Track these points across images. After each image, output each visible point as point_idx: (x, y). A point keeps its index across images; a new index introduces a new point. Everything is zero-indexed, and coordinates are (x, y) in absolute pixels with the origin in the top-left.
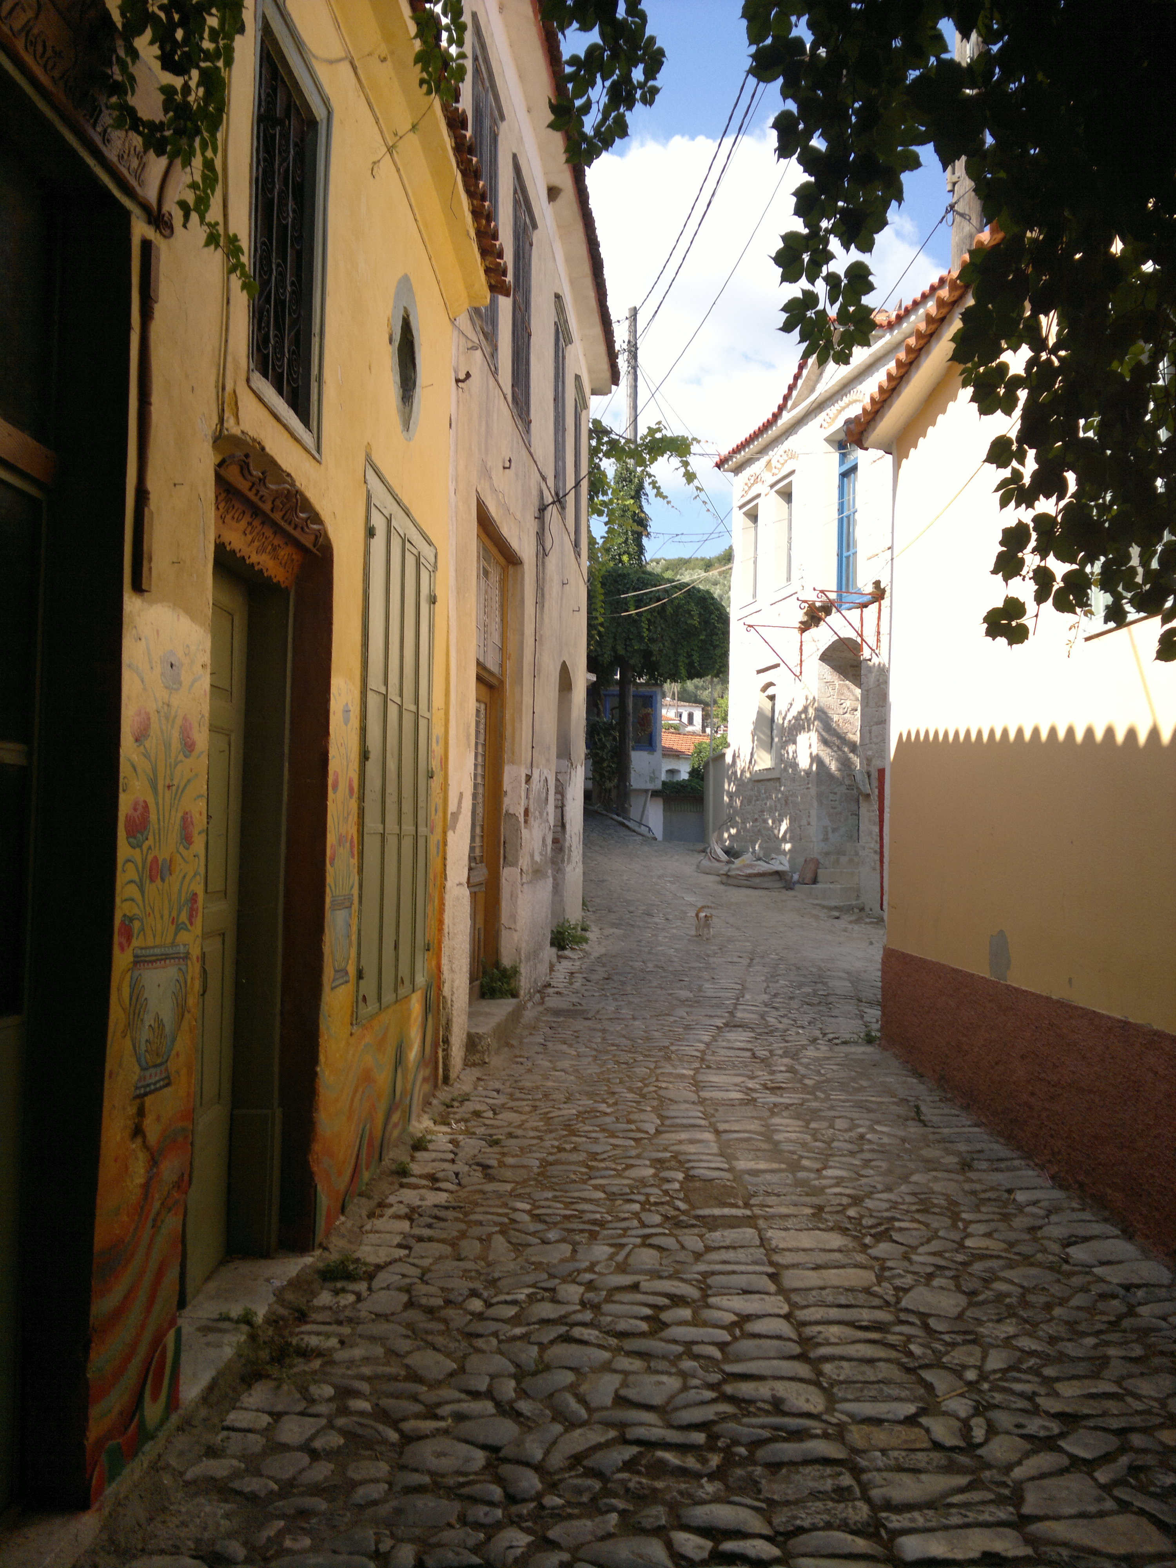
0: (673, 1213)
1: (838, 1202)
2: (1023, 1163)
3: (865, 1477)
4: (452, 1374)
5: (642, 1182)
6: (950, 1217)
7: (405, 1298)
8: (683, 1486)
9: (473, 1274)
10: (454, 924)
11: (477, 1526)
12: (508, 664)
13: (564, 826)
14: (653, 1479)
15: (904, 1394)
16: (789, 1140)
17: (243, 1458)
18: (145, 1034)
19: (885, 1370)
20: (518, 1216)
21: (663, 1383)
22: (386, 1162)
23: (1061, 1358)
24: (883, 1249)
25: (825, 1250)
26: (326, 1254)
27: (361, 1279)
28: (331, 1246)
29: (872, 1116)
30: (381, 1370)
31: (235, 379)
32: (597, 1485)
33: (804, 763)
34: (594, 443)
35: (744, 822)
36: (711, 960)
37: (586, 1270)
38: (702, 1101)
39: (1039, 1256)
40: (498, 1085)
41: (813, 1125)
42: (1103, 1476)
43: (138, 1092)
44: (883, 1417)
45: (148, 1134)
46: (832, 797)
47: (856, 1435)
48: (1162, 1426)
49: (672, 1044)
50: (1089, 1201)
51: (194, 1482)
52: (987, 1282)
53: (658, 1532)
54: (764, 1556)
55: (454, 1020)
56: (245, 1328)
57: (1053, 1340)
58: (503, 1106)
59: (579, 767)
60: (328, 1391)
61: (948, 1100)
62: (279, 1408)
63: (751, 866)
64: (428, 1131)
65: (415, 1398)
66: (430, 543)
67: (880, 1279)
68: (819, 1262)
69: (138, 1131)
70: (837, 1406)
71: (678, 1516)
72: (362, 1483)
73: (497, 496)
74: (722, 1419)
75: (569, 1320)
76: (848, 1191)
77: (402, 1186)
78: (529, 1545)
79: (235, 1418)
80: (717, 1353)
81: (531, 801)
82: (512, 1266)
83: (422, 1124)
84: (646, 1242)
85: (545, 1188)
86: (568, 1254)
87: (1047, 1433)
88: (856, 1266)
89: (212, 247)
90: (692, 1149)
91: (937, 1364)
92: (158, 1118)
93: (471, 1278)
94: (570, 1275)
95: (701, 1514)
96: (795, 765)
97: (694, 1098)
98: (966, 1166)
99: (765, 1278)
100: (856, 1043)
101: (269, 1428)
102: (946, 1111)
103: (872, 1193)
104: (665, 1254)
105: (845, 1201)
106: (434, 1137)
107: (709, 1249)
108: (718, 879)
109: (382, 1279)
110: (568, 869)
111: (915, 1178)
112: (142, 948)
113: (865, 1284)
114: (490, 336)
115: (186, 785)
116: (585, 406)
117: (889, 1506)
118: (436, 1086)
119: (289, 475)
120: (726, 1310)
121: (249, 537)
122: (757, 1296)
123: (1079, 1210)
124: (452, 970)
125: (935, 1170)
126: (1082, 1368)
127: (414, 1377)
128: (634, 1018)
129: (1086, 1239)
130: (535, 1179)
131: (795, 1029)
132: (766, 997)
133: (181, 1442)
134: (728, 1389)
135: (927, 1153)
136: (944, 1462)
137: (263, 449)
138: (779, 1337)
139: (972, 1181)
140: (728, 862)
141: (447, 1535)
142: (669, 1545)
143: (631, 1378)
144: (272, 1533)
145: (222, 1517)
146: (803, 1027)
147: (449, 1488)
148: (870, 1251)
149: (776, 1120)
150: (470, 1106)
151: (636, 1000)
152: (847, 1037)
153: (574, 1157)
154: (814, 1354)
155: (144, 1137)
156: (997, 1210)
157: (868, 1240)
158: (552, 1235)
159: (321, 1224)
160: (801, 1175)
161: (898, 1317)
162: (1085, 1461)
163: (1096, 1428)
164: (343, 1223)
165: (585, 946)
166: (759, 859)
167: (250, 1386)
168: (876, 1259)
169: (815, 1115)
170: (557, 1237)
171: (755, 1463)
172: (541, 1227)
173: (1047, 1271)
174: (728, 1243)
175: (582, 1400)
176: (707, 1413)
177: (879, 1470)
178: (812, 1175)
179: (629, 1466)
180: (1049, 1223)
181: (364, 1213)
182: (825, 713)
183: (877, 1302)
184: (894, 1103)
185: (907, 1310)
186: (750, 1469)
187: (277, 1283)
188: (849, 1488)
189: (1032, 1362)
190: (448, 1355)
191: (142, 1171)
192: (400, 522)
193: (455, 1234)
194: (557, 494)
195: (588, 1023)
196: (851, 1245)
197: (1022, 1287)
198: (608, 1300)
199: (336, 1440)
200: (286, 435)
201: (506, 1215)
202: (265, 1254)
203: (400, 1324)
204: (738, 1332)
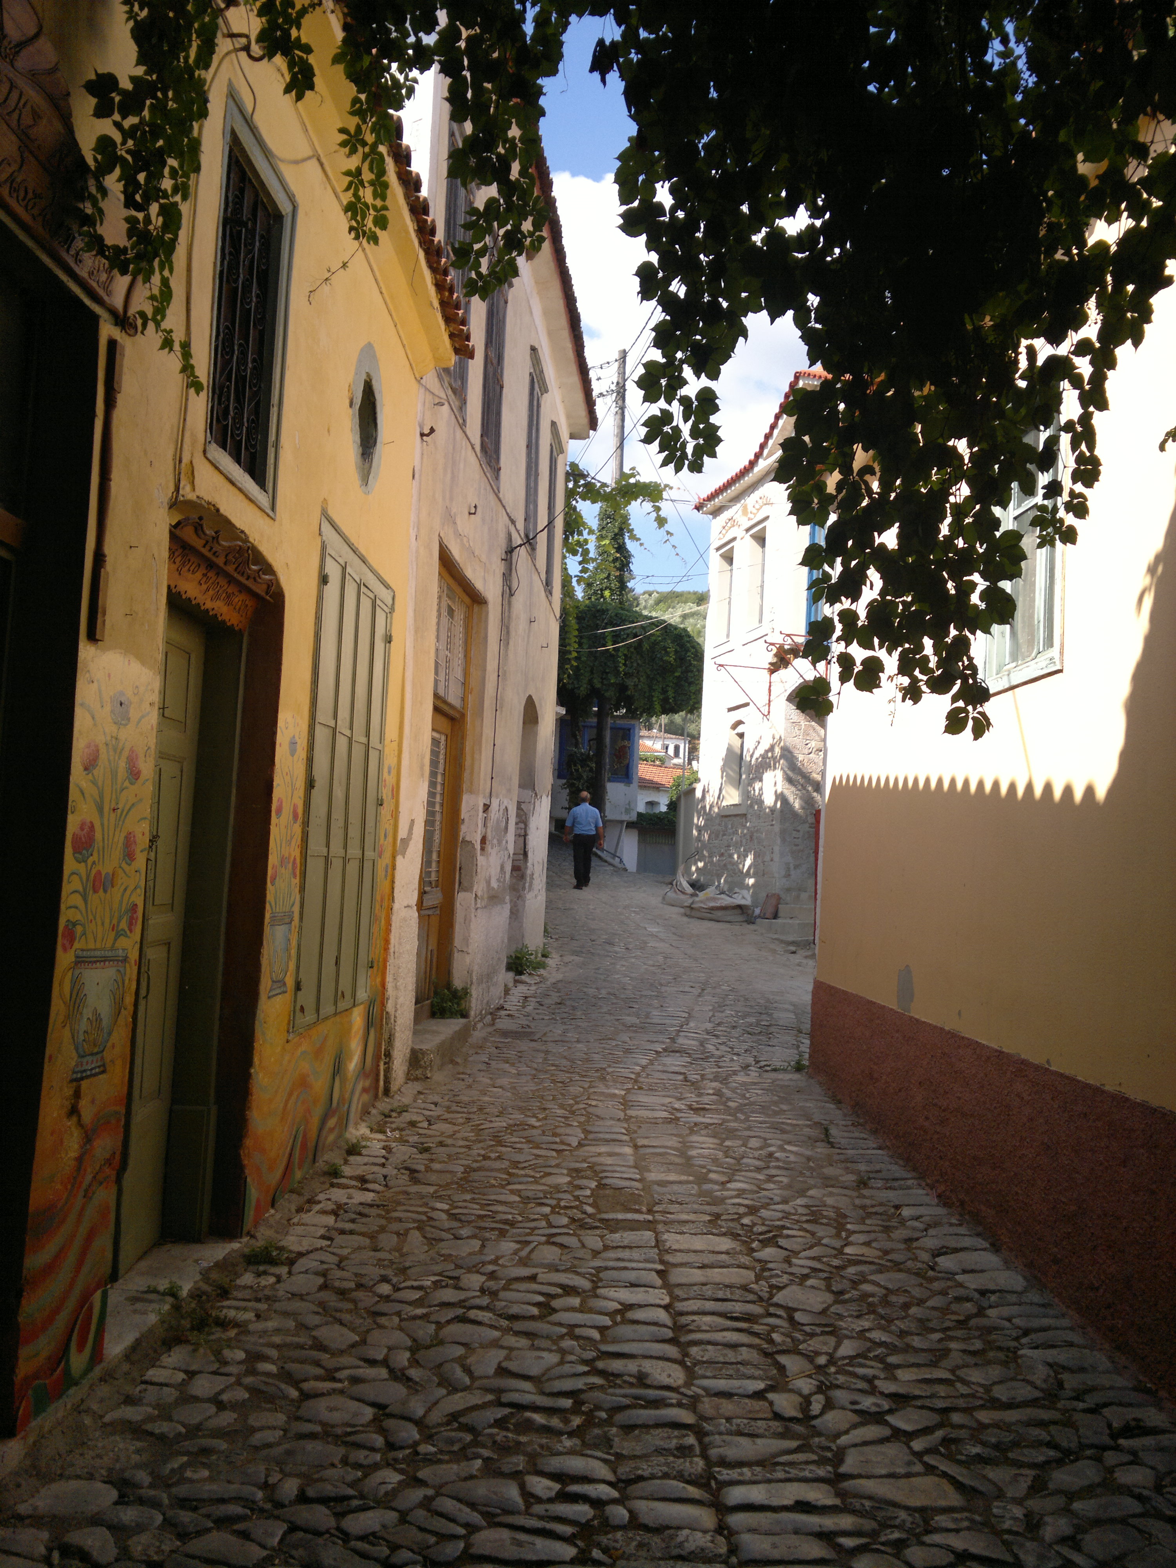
0: (580, 1216)
1: (735, 1211)
2: (915, 1182)
3: (707, 1439)
4: (353, 1346)
5: (557, 1188)
6: (835, 1228)
7: (321, 1280)
8: (544, 1441)
9: (386, 1263)
10: (400, 944)
11: (358, 1466)
12: (470, 698)
13: (525, 854)
14: (519, 1435)
15: (758, 1373)
16: (701, 1156)
17: (157, 1406)
18: (84, 1025)
19: (745, 1354)
20: (435, 1215)
21: (543, 1358)
22: (320, 1164)
23: (908, 1349)
24: (768, 1253)
25: (713, 1252)
26: (253, 1241)
27: (282, 1264)
28: (258, 1235)
29: (785, 1136)
30: (289, 1339)
31: (192, 451)
32: (468, 1438)
33: (769, 800)
34: (571, 485)
35: (711, 857)
36: (663, 989)
37: (490, 1263)
38: (628, 1119)
39: (910, 1264)
40: (436, 1098)
41: (728, 1143)
42: (918, 1445)
43: (75, 1076)
44: (734, 1391)
45: (82, 1114)
46: (795, 834)
47: (707, 1406)
48: (982, 1407)
49: (609, 1066)
50: (967, 1217)
51: (111, 1424)
52: (855, 1284)
53: (516, 1476)
54: (604, 1497)
55: (397, 1035)
56: (170, 1300)
57: (902, 1334)
58: (438, 1118)
59: (544, 797)
60: (241, 1355)
61: (860, 1124)
62: (194, 1367)
63: (713, 899)
64: (364, 1138)
65: (318, 1364)
66: (387, 587)
67: (758, 1278)
68: (706, 1262)
69: (74, 1111)
70: (696, 1382)
71: (535, 1465)
72: (261, 1429)
73: (462, 540)
74: (591, 1388)
75: (466, 1304)
76: (746, 1202)
77: (332, 1185)
78: (400, 1483)
79: (153, 1374)
80: (596, 1335)
81: (489, 830)
82: (422, 1257)
83: (359, 1131)
84: (550, 1240)
85: (464, 1191)
86: (477, 1249)
87: (878, 1409)
88: (739, 1267)
89: (167, 350)
90: (609, 1160)
91: (794, 1351)
92: (93, 1101)
93: (384, 1266)
94: (474, 1266)
95: (555, 1463)
96: (760, 802)
97: (621, 1115)
98: (862, 1183)
99: (654, 1273)
100: (785, 1070)
101: (184, 1383)
102: (857, 1134)
103: (768, 1204)
104: (567, 1251)
105: (742, 1210)
106: (369, 1144)
107: (606, 1248)
108: (682, 910)
109: (302, 1264)
110: (529, 896)
111: (811, 1193)
112: (82, 950)
113: (743, 1281)
114: (460, 392)
115: (129, 810)
116: (561, 451)
117: (724, 1463)
118: (376, 1096)
119: (242, 532)
120: (612, 1300)
121: (204, 587)
122: (642, 1289)
123: (956, 1225)
124: (396, 988)
125: (832, 1186)
126: (921, 1359)
127: (320, 1346)
128: (578, 1041)
129: (956, 1250)
130: (457, 1183)
131: (730, 1056)
132: (709, 1026)
133: (104, 1390)
134: (600, 1365)
135: (829, 1171)
136: (780, 1430)
137: (218, 510)
138: (655, 1324)
139: (864, 1197)
140: (692, 895)
141: (329, 1473)
142: (522, 1487)
143: (515, 1353)
144: (176, 1466)
145: (134, 1452)
146: (738, 1055)
147: (337, 1436)
148: (755, 1254)
149: (694, 1138)
150: (407, 1117)
151: (584, 1025)
152: (778, 1064)
153: (498, 1165)
154: (684, 1339)
155: (79, 1116)
156: (880, 1222)
157: (755, 1245)
158: (464, 1232)
159: (250, 1214)
160: (706, 1187)
161: (767, 1311)
162: (905, 1432)
163: (922, 1407)
164: (272, 1216)
165: (542, 971)
166: (723, 893)
167: (170, 1349)
168: (759, 1261)
169: (732, 1134)
170: (470, 1234)
171: (612, 1425)
172: (455, 1224)
173: (913, 1277)
174: (626, 1243)
175: (468, 1371)
176: (579, 1384)
177: (720, 1434)
178: (716, 1187)
179: (500, 1423)
180: (926, 1236)
181: (293, 1208)
182: (790, 752)
183: (751, 1297)
184: (808, 1126)
185: (777, 1305)
186: (606, 1429)
187: (205, 1264)
188: (691, 1448)
189: (879, 1351)
190: (353, 1330)
191: (76, 1146)
192: (356, 569)
193: (377, 1228)
194: (527, 536)
195: (533, 1044)
196: (738, 1248)
197: (887, 1289)
198: (505, 1288)
199: (242, 1395)
200: (241, 497)
201: (425, 1213)
202: (195, 1238)
203: (313, 1303)
204: (619, 1318)
